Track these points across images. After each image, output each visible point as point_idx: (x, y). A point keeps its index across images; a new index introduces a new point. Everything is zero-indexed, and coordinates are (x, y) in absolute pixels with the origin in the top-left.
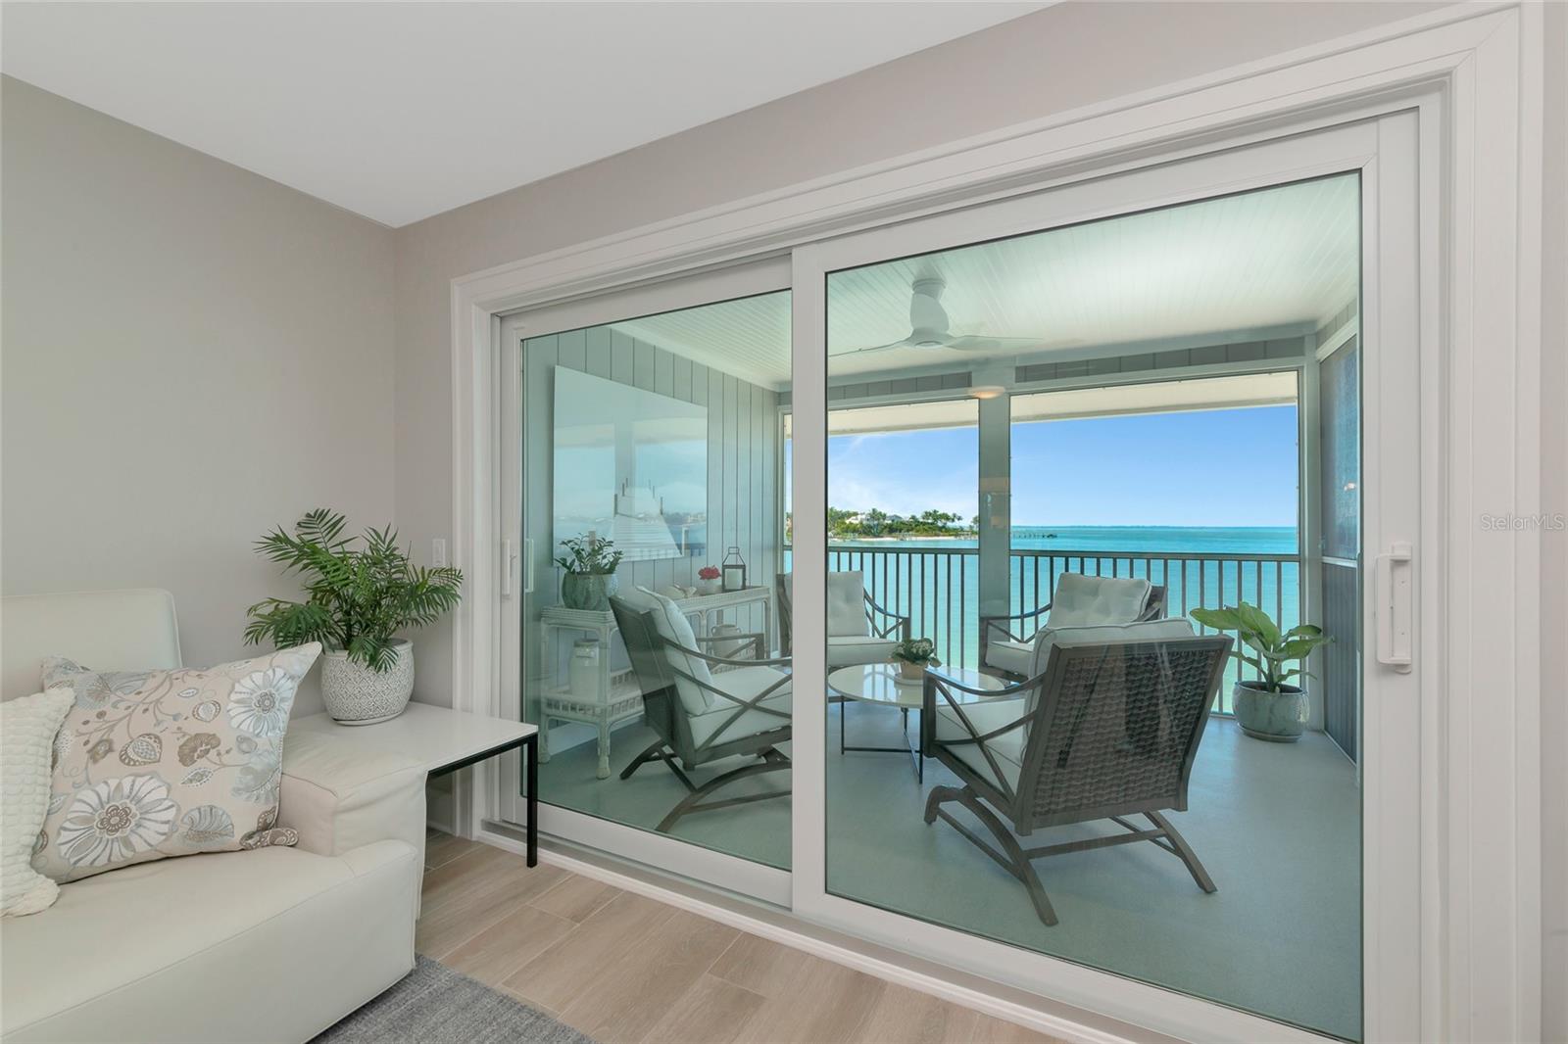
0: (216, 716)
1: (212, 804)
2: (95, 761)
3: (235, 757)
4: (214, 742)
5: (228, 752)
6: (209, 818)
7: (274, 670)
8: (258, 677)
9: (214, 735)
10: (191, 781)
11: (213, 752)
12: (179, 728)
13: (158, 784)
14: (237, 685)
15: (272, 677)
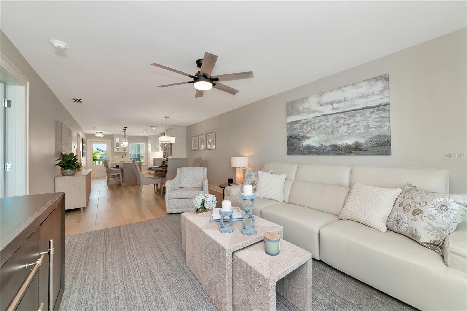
0: (424, 206)
1: (416, 228)
2: (399, 207)
3: (426, 219)
4: (421, 212)
5: (424, 217)
6: (415, 232)
7: (449, 199)
8: (442, 199)
9: (422, 211)
10: (413, 220)
11: (420, 215)
12: (415, 206)
13: (407, 217)
14: (434, 199)
15: (448, 200)
